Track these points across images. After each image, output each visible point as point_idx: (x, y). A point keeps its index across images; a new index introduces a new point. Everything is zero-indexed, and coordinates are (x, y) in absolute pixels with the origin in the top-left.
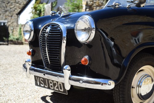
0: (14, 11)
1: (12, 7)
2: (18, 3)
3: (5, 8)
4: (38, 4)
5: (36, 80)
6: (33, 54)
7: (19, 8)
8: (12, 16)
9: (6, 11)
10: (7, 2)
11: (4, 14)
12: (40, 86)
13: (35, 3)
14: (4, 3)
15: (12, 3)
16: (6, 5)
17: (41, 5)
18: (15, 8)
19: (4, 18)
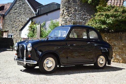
0: (19, 27)
1: (17, 24)
2: (21, 22)
3: (12, 25)
4: (32, 24)
5: (18, 63)
6: (17, 54)
7: (22, 26)
8: (17, 31)
9: (13, 27)
10: (14, 21)
11: (12, 29)
12: (19, 65)
13: (31, 23)
14: (12, 21)
15: (17, 22)
16: (13, 23)
17: (35, 25)
18: (19, 25)
19: (12, 32)
